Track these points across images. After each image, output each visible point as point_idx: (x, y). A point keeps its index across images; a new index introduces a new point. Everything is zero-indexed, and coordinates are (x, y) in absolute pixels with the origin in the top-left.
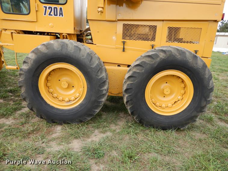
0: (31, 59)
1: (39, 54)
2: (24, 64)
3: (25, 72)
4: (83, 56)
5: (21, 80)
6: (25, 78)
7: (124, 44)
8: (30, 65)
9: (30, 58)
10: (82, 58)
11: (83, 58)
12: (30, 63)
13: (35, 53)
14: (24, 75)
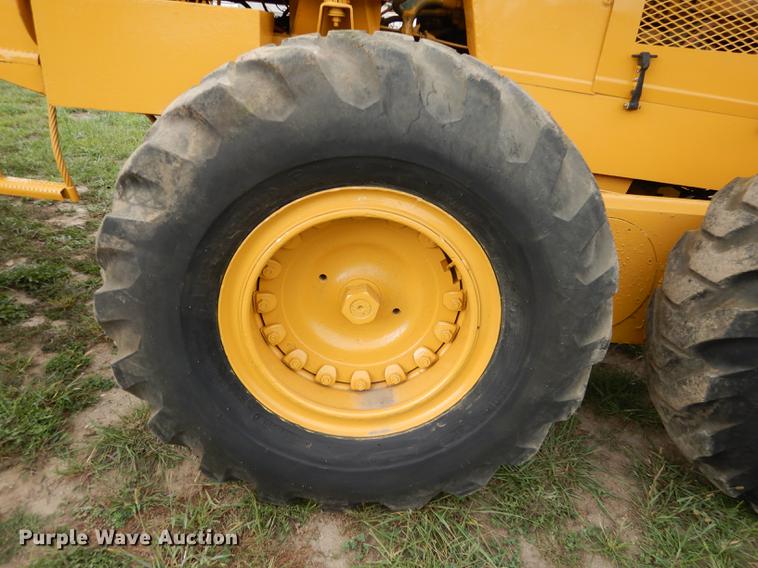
0: (176, 165)
1: (233, 130)
2: (130, 193)
3: (136, 243)
4: (515, 152)
5: (107, 286)
6: (140, 281)
7: (643, 71)
8: (170, 200)
9: (169, 158)
10: (512, 160)
11: (517, 166)
12: (168, 187)
13: (205, 122)
14: (135, 260)
